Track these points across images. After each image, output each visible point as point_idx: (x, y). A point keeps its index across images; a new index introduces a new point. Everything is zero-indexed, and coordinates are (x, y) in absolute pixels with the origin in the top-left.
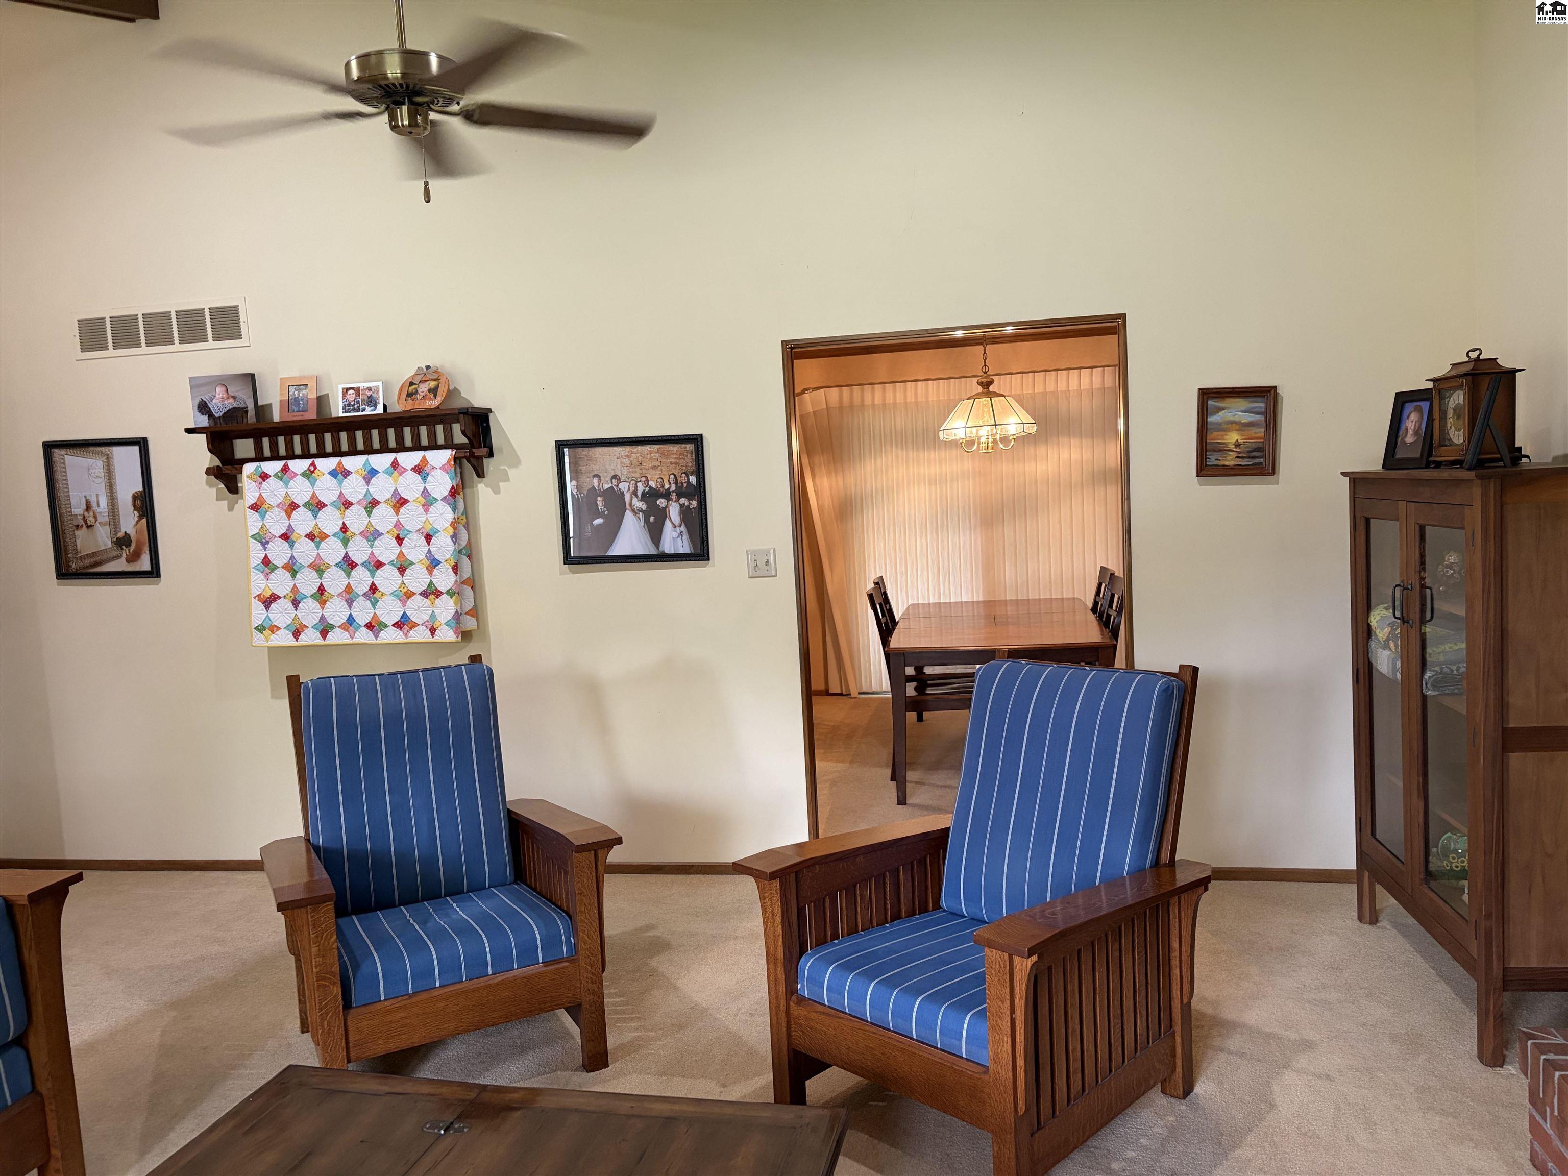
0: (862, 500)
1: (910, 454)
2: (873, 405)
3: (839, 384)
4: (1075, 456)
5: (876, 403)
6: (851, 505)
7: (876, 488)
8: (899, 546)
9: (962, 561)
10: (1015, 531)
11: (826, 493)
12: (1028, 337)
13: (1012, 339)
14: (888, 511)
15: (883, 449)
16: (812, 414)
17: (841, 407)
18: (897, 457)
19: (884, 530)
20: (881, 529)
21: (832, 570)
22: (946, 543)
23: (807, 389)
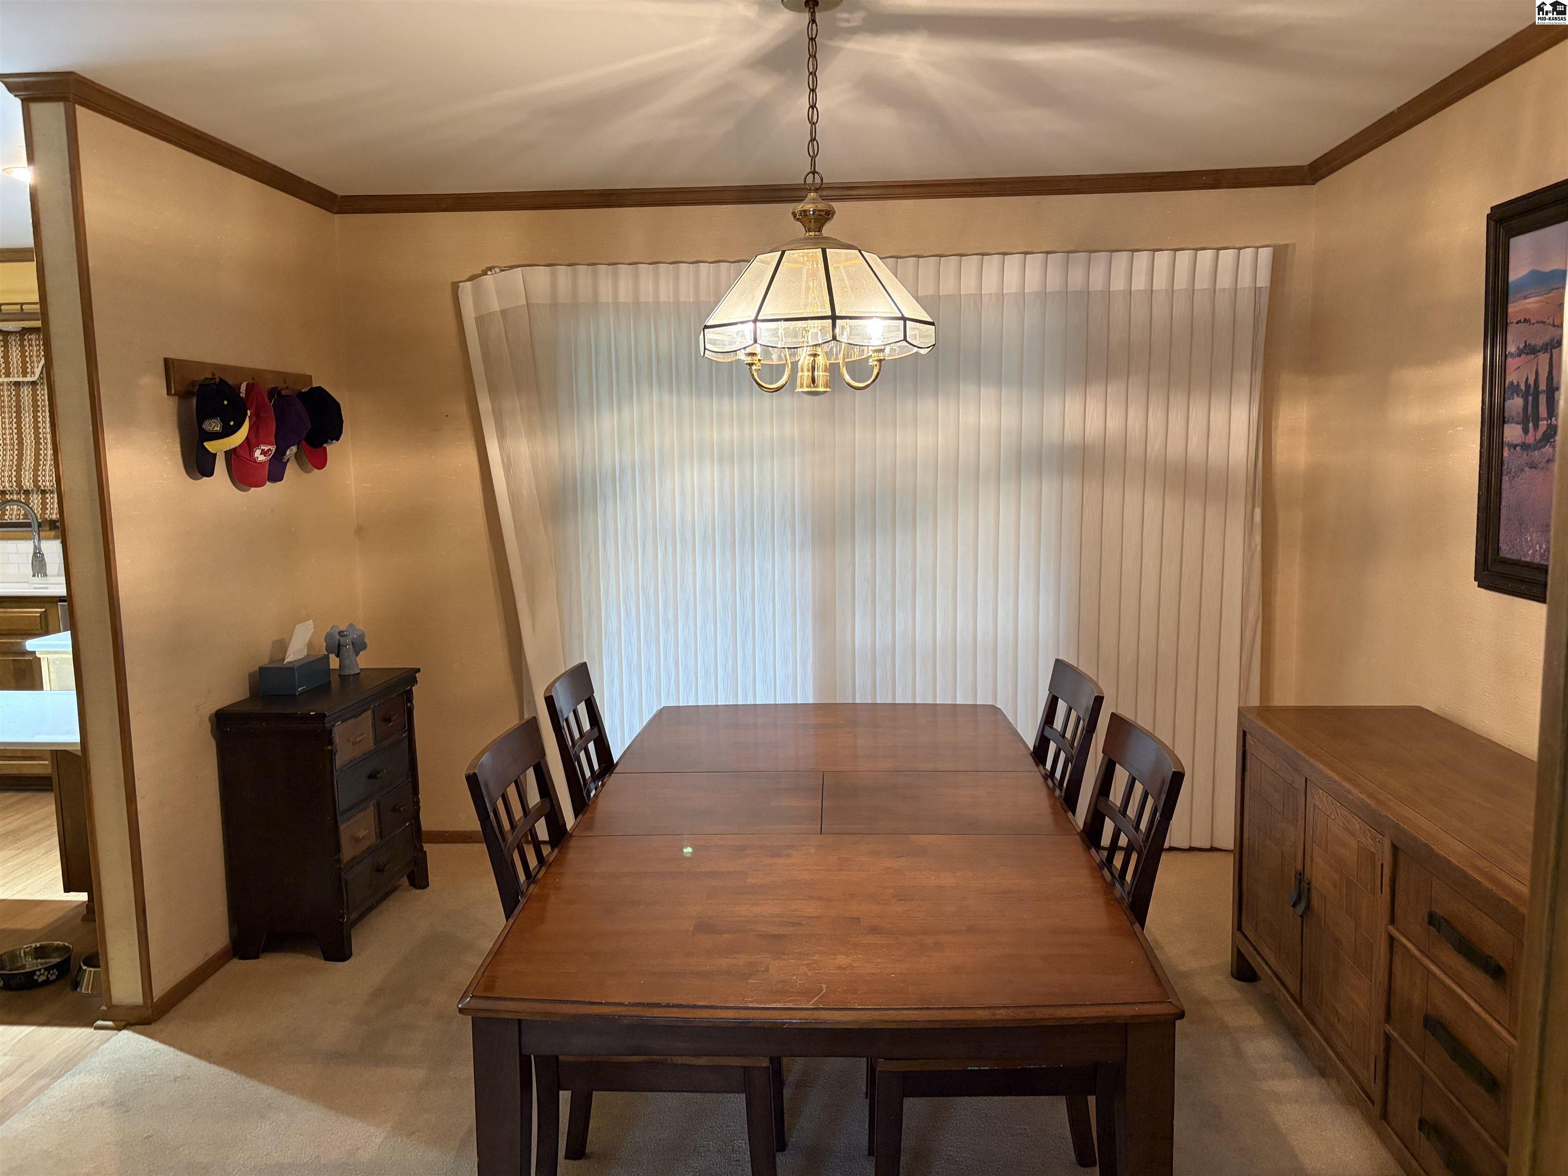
0: (594, 483)
1: (685, 400)
2: (616, 304)
3: (551, 262)
4: (987, 418)
5: (622, 299)
6: (575, 492)
7: (621, 463)
8: (664, 575)
9: (778, 606)
10: (873, 556)
11: (525, 466)
12: (908, 190)
13: (879, 191)
14: (643, 506)
15: (635, 390)
16: (499, 314)
17: (554, 305)
18: (661, 405)
19: (636, 545)
20: (630, 540)
21: (533, 614)
22: (748, 570)
23: (490, 269)
